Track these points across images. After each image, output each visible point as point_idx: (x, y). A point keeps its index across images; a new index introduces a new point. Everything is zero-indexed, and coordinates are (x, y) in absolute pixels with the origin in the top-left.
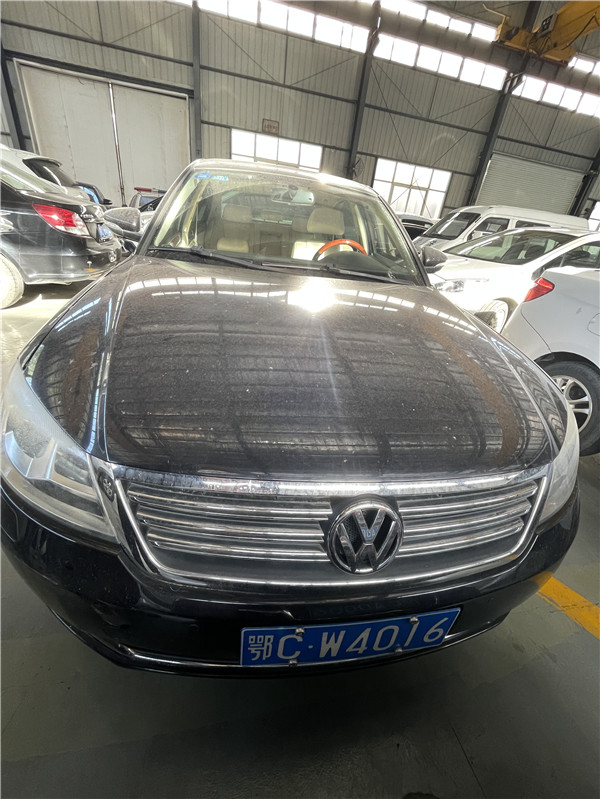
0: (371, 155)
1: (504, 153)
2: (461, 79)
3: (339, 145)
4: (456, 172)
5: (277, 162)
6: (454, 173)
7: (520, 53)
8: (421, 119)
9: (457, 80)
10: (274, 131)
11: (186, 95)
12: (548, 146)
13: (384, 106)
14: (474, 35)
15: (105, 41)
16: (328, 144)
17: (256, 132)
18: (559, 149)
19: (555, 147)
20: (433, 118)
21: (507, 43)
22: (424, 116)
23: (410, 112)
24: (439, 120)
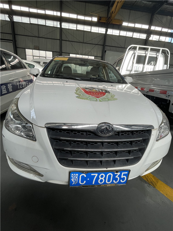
0: (68, 53)
1: (110, 50)
2: (92, 31)
3: (57, 51)
4: (96, 56)
5: (40, 57)
7: (105, 23)
9: (90, 32)
10: (37, 49)
11: (12, 41)
12: (125, 47)
13: (68, 40)
16: (54, 51)
17: (32, 49)
20: (85, 42)
21: (100, 21)
22: (82, 42)
23: (77, 41)
24: (87, 42)
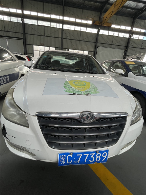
1: (101, 46)
2: (87, 32)
3: (59, 47)
4: (90, 51)
6: (89, 51)
7: (97, 25)
8: (78, 40)
10: (43, 45)
11: (23, 39)
12: (113, 44)
13: (67, 38)
14: (88, 23)
15: (5, 30)
16: (56, 47)
17: (39, 46)
18: (116, 45)
19: (115, 44)
20: (81, 40)
21: (94, 24)
23: (75, 39)
24: (83, 40)
